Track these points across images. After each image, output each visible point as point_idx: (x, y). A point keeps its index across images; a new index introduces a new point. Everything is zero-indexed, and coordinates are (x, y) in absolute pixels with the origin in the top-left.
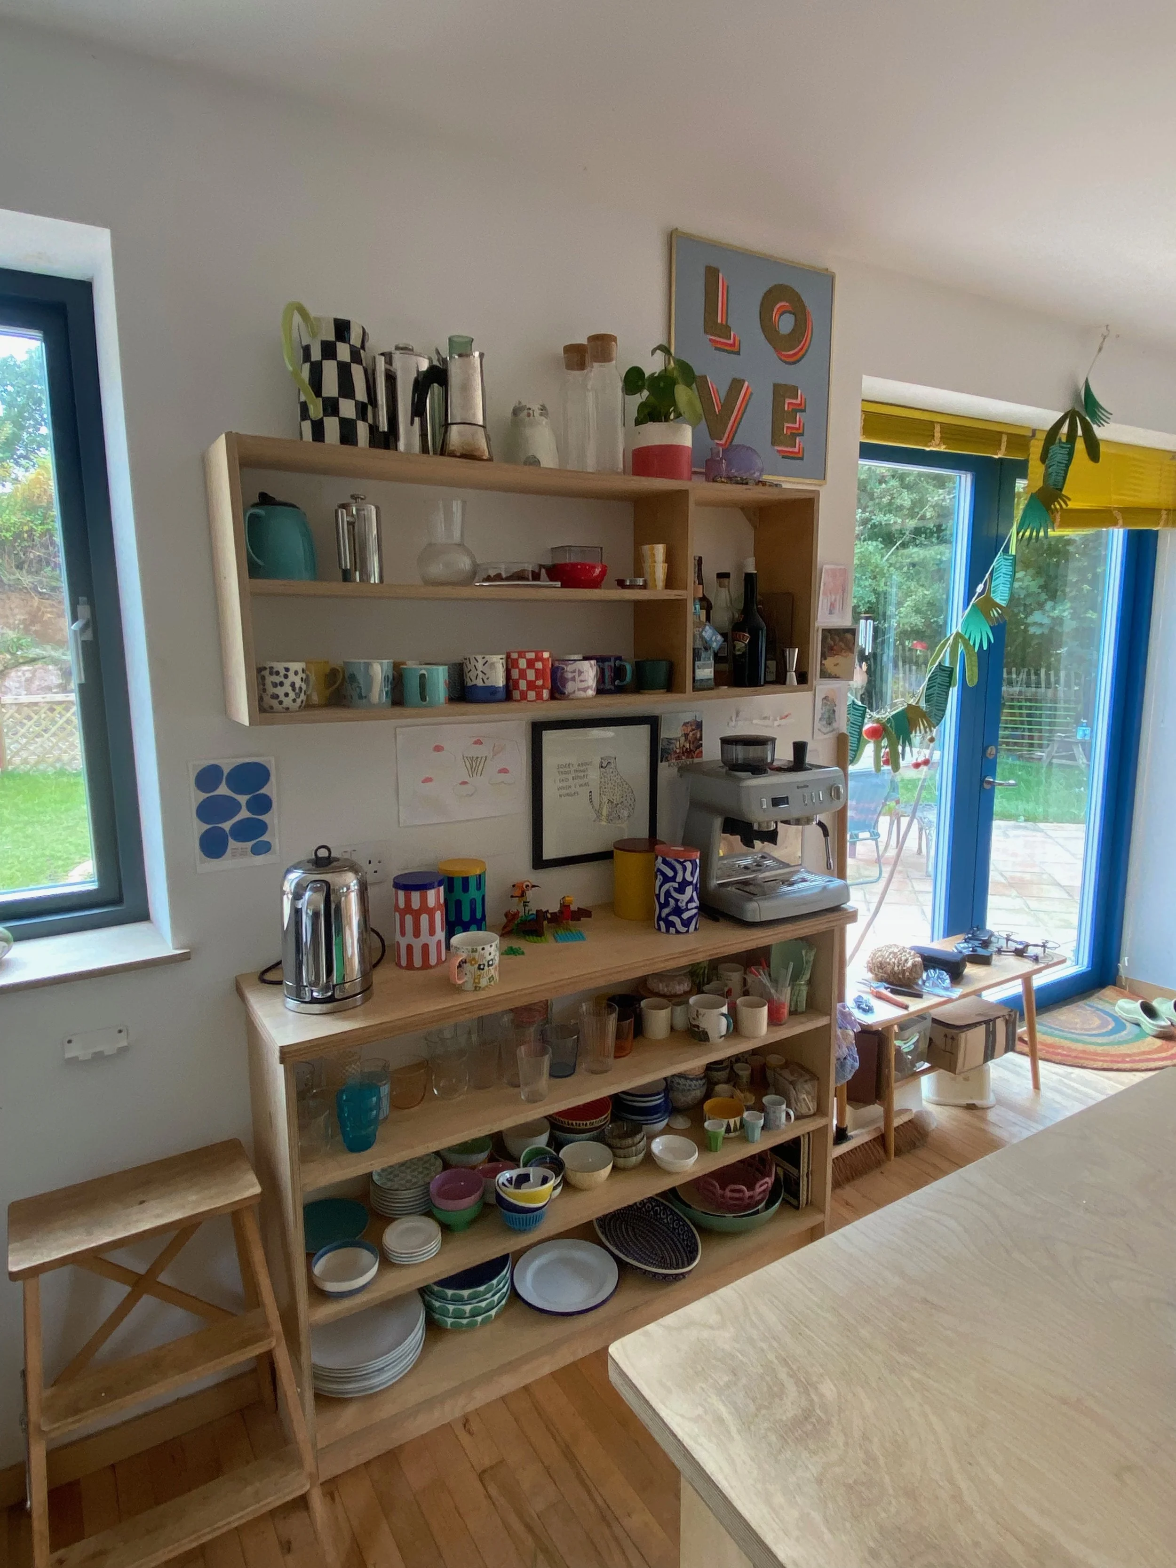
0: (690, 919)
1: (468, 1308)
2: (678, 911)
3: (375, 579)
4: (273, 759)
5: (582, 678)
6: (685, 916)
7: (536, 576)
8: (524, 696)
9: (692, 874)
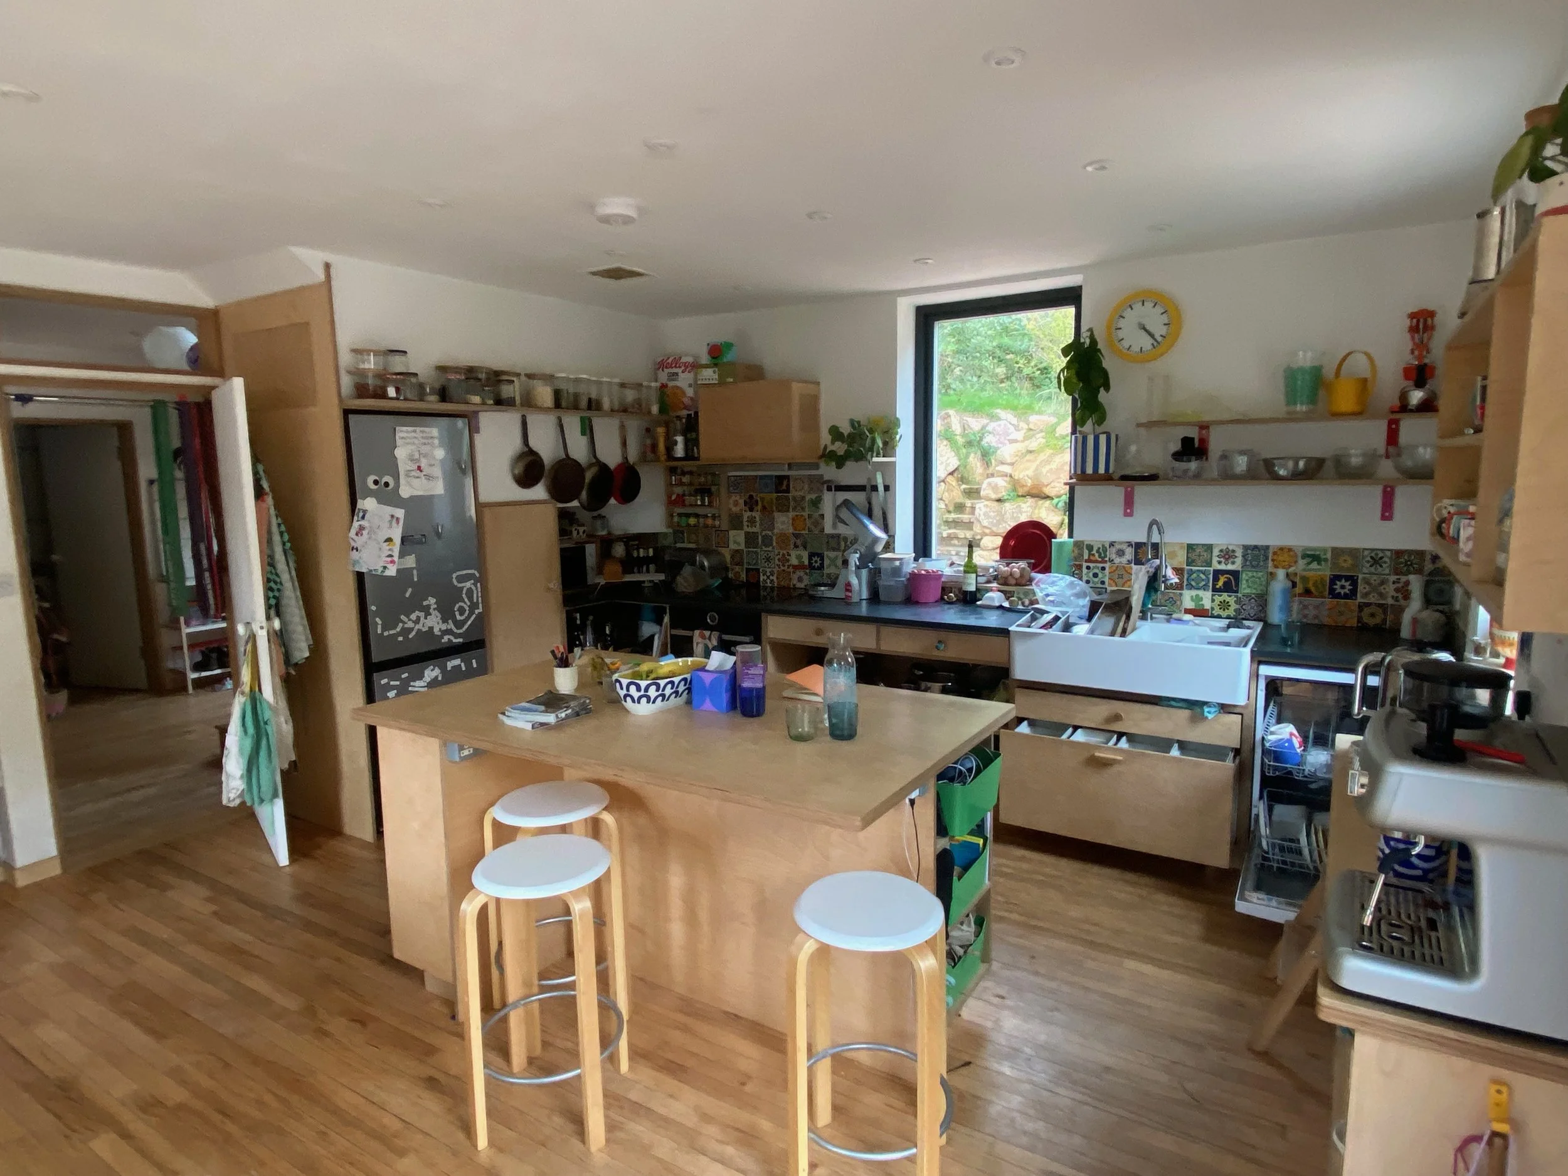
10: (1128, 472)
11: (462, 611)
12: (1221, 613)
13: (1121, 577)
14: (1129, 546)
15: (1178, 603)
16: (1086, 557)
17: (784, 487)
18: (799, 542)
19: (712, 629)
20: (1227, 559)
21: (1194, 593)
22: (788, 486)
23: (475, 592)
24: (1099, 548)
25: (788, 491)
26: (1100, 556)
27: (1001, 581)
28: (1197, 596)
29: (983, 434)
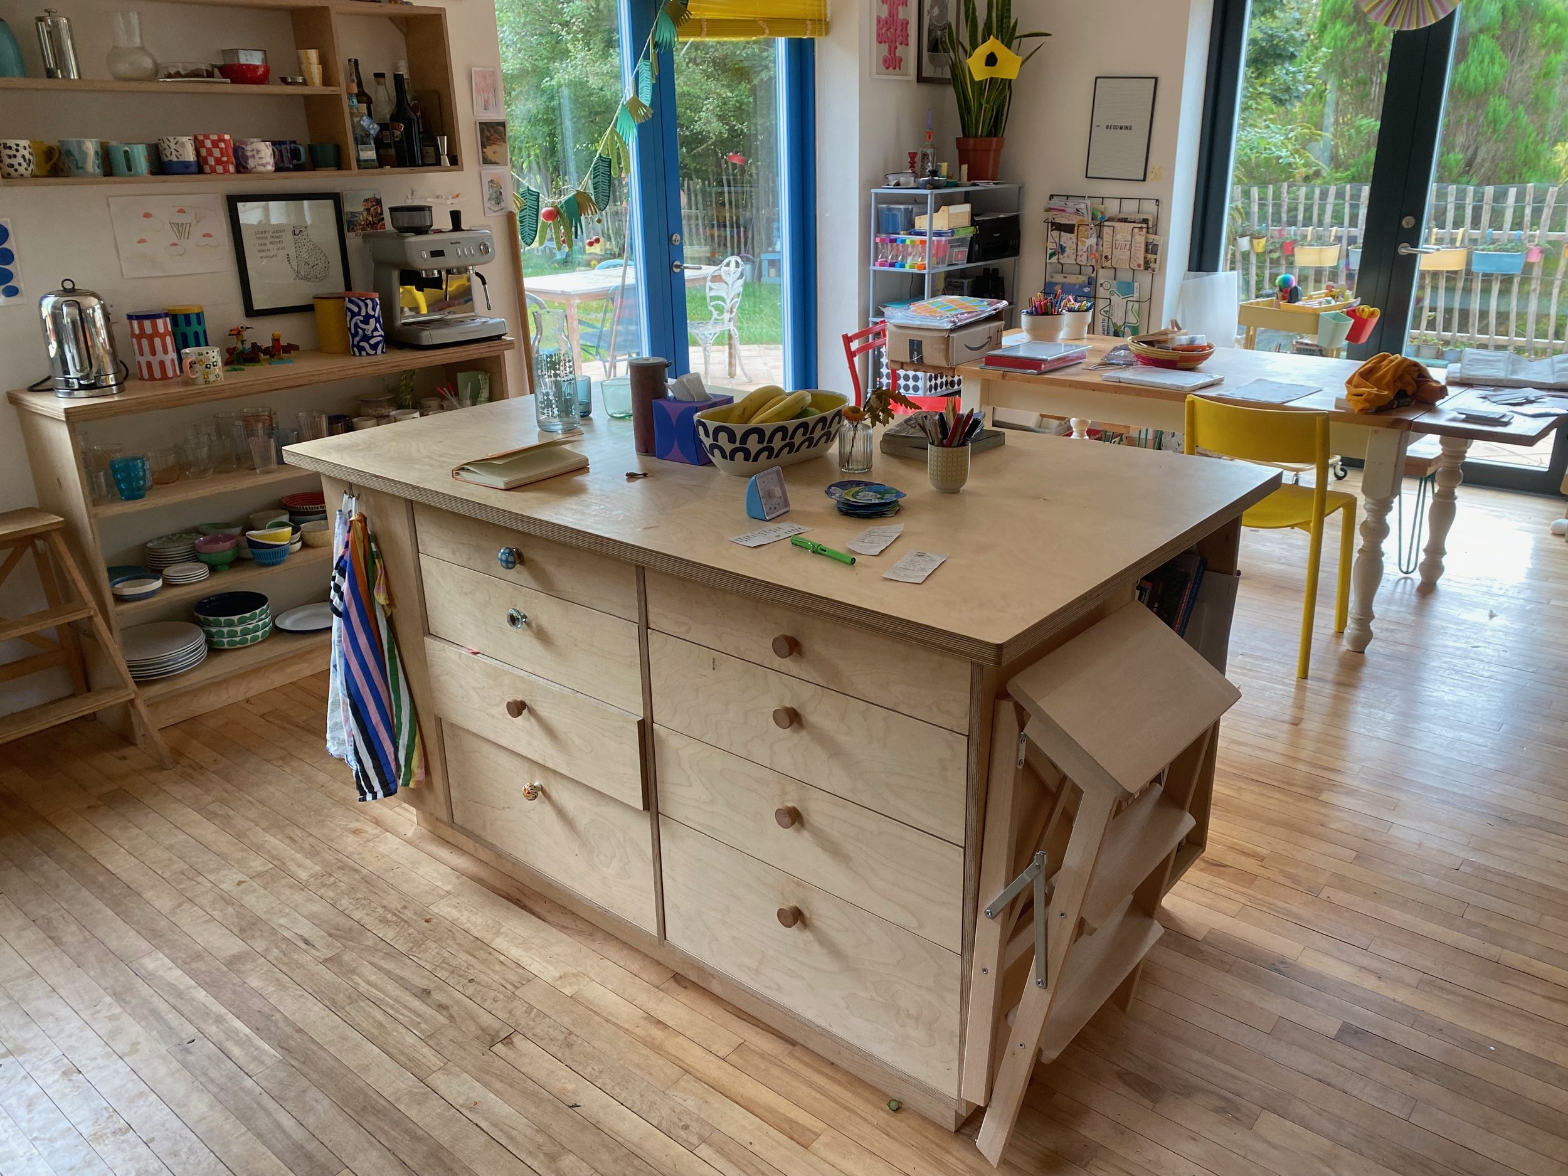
0: (377, 344)
1: (239, 629)
2: (366, 338)
3: (74, 75)
4: (9, 220)
5: (260, 155)
6: (372, 341)
7: (210, 74)
8: (213, 171)
9: (374, 309)
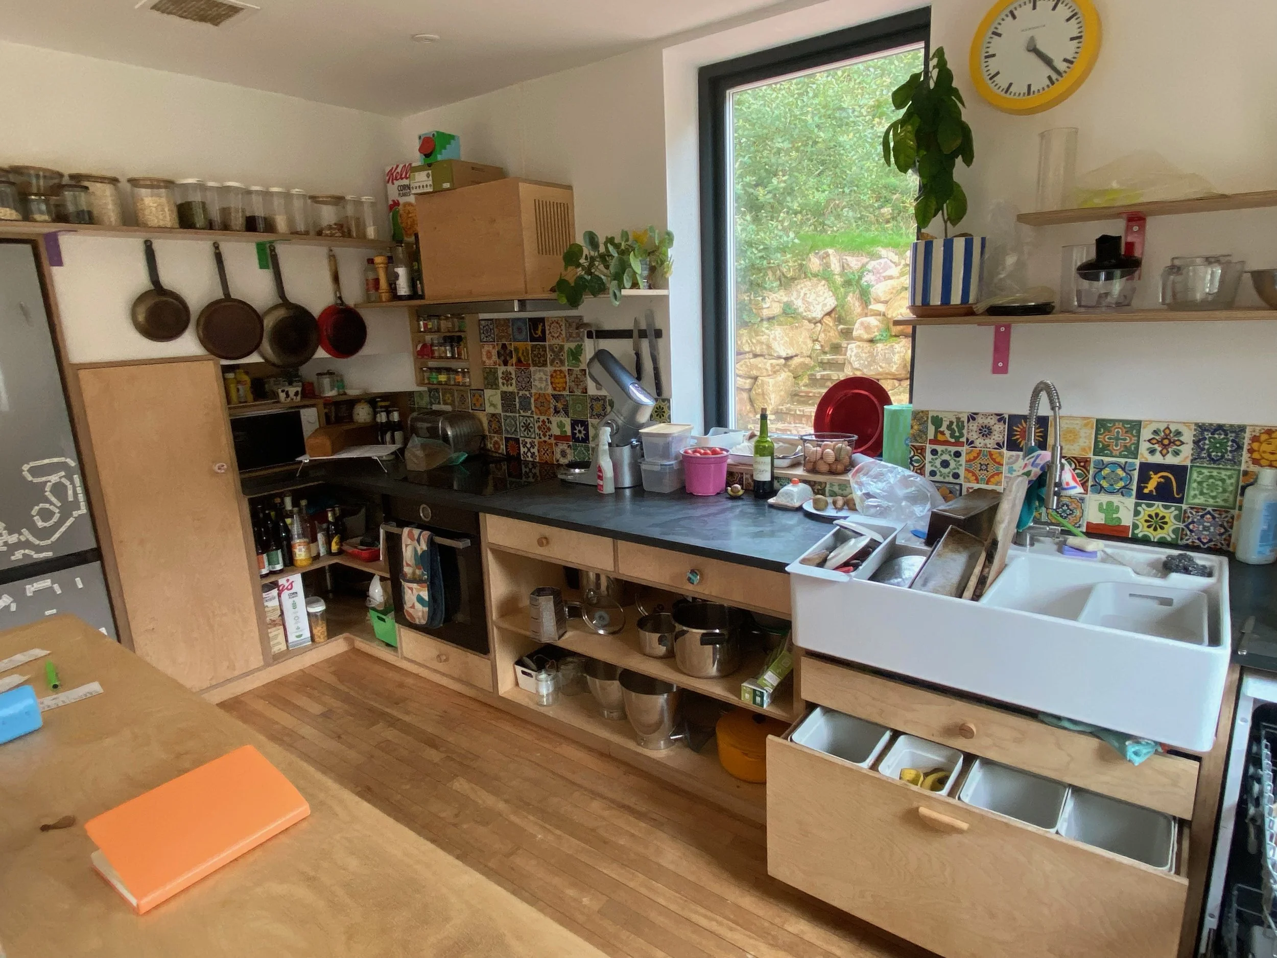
10: (999, 301)
11: (46, 515)
12: (1150, 533)
13: (984, 467)
14: (999, 421)
15: (1078, 513)
16: (931, 435)
17: (539, 332)
18: (560, 406)
19: (422, 526)
20: (1165, 447)
21: (1104, 498)
22: (544, 331)
23: (70, 487)
24: (951, 423)
25: (543, 339)
26: (952, 436)
27: (810, 466)
28: (1110, 503)
29: (863, 273)
